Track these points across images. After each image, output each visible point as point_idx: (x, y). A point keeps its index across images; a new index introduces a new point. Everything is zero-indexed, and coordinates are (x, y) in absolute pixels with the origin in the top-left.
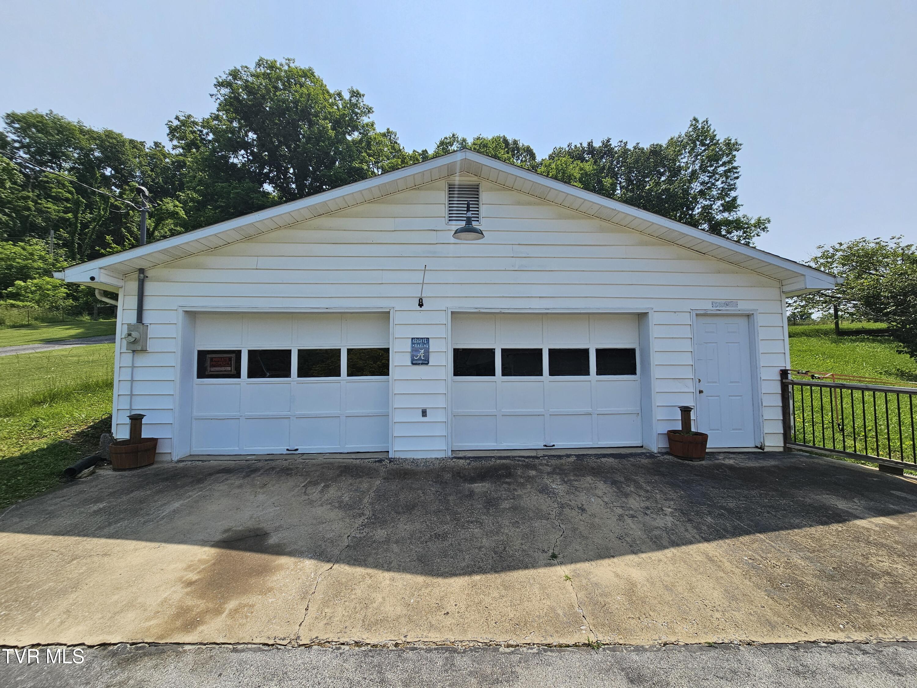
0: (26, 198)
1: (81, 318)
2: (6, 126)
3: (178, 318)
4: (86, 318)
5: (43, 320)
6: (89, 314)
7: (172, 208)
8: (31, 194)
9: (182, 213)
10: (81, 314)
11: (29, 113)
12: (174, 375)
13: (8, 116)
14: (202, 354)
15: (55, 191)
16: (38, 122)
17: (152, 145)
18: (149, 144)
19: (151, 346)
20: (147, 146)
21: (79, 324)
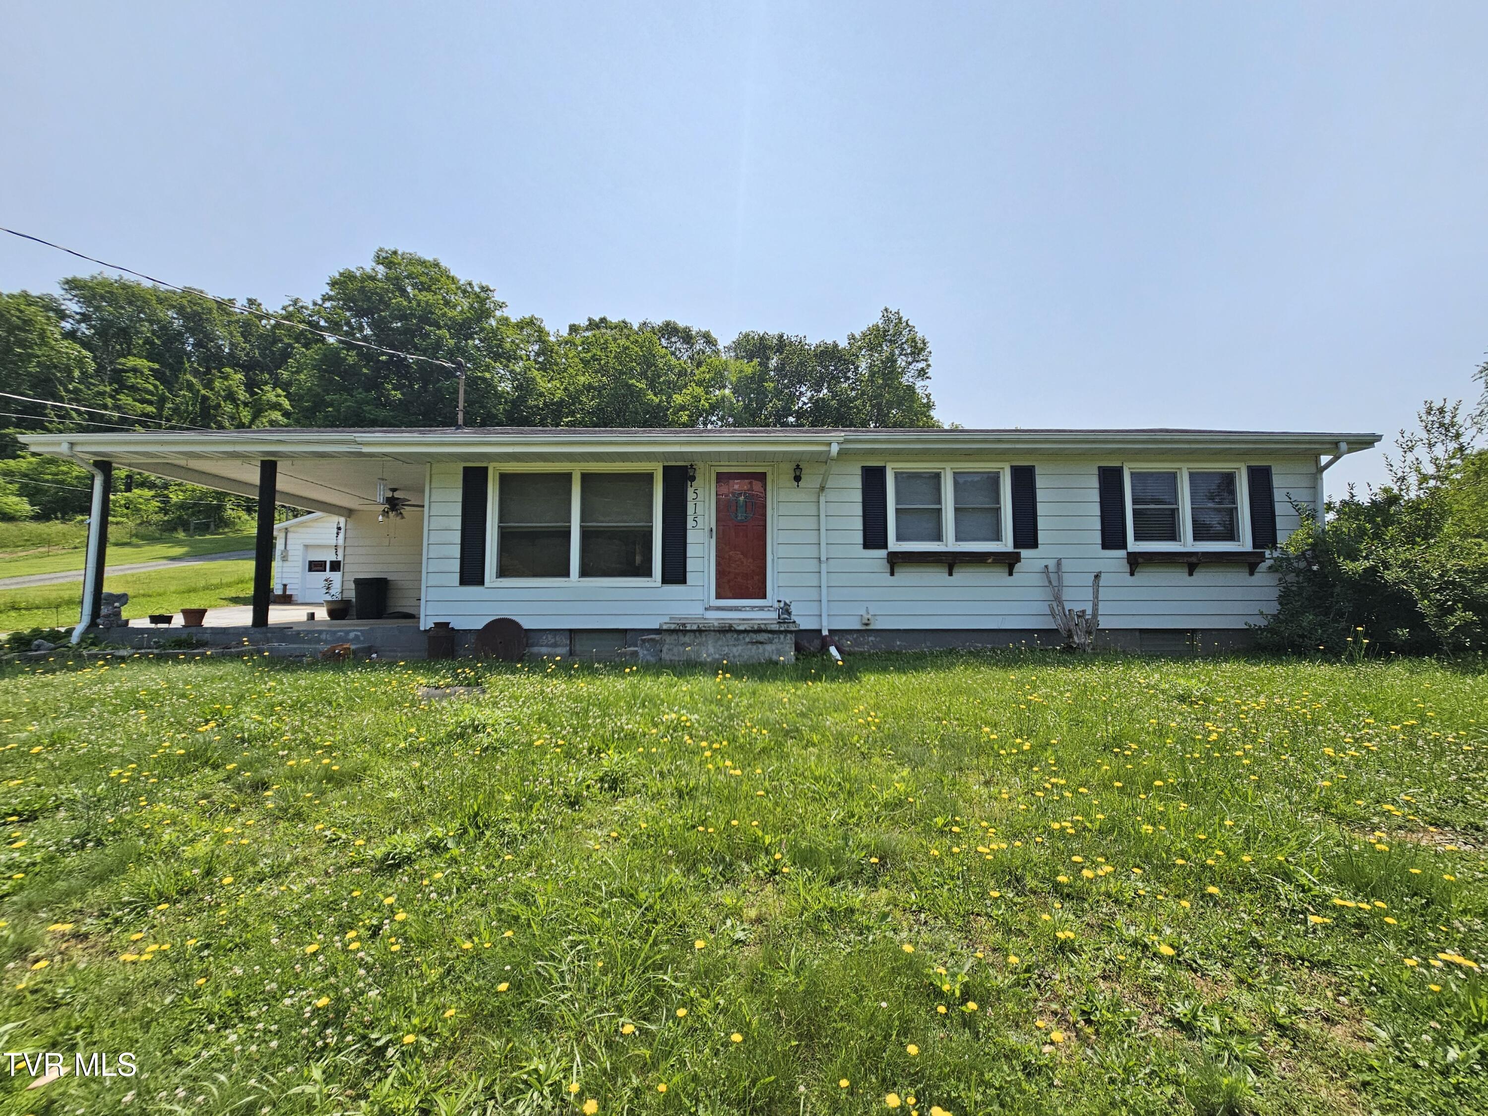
0: (102, 394)
1: (175, 535)
2: (63, 292)
3: (301, 547)
4: (181, 535)
5: (143, 538)
6: (184, 531)
7: (274, 399)
8: (108, 389)
9: (286, 404)
10: (175, 529)
11: (93, 278)
12: (299, 570)
13: (67, 282)
14: (310, 562)
15: (132, 380)
16: (107, 292)
17: (245, 303)
18: (241, 302)
19: (290, 558)
20: (238, 305)
21: (178, 543)
